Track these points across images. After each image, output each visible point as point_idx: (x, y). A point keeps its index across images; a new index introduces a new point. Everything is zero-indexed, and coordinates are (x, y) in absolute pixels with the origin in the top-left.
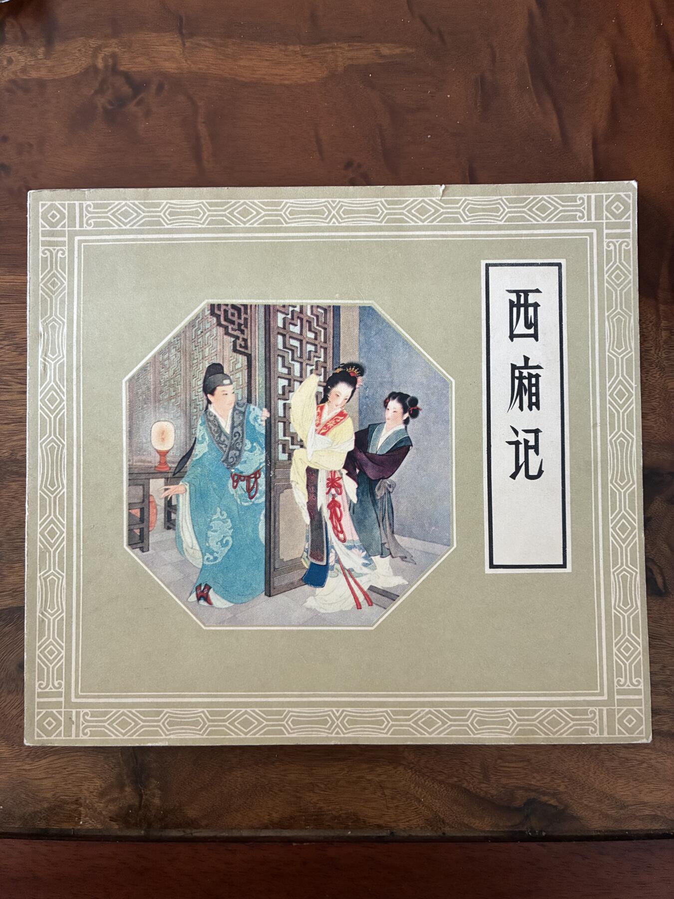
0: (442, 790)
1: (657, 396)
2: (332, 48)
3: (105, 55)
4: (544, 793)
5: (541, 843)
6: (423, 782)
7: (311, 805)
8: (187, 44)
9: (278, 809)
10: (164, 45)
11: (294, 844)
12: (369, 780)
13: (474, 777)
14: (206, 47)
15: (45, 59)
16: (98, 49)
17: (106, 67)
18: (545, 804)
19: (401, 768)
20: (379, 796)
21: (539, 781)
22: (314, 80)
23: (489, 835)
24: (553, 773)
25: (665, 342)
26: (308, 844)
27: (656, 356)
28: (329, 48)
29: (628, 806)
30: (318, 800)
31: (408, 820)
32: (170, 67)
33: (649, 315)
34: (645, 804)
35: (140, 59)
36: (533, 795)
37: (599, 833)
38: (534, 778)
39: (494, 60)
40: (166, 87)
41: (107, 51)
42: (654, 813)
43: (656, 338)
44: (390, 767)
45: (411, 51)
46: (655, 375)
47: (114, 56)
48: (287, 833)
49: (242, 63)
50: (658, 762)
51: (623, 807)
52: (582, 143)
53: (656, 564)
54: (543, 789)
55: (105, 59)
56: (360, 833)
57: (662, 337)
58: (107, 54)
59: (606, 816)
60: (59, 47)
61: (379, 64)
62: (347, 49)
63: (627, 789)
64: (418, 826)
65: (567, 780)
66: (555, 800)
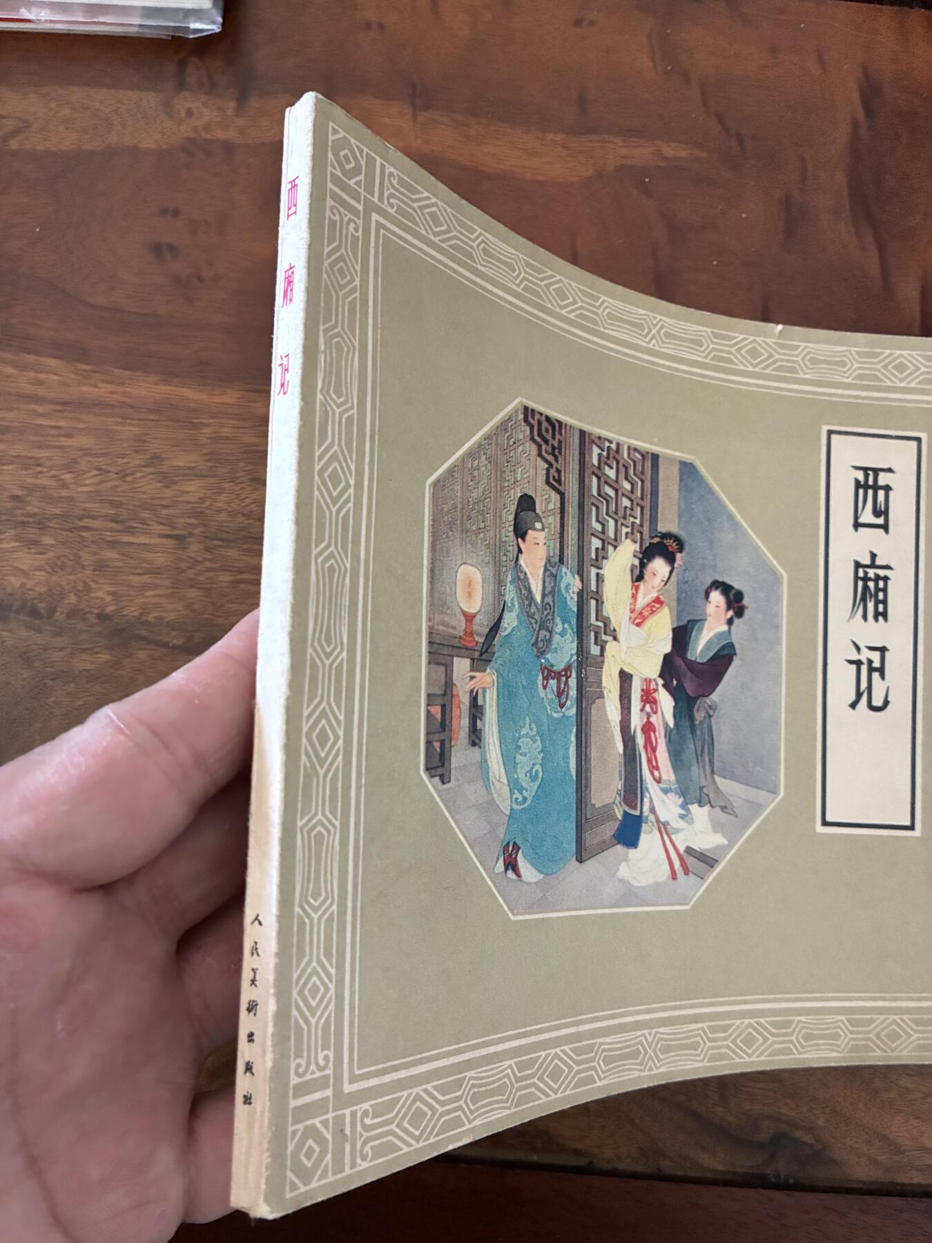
0: (665, 1110)
2: (602, 141)
4: (797, 1127)
5: (787, 1192)
8: (420, 119)
10: (391, 117)
13: (708, 1096)
14: (444, 124)
15: (237, 116)
18: (798, 1141)
21: (792, 1109)
22: (575, 179)
23: (721, 1175)
24: (811, 1100)
28: (599, 141)
29: (904, 1151)
31: (616, 1146)
34: (927, 1149)
36: (783, 1128)
37: (861, 1185)
38: (786, 1105)
39: (804, 177)
45: (701, 155)
49: (486, 149)
51: (897, 1150)
52: (909, 292)
54: (797, 1121)
56: (550, 1160)
59: (876, 1163)
60: (254, 103)
61: (659, 167)
62: (621, 144)
63: (906, 1129)
64: (629, 1156)
65: (829, 1112)
66: (810, 1136)
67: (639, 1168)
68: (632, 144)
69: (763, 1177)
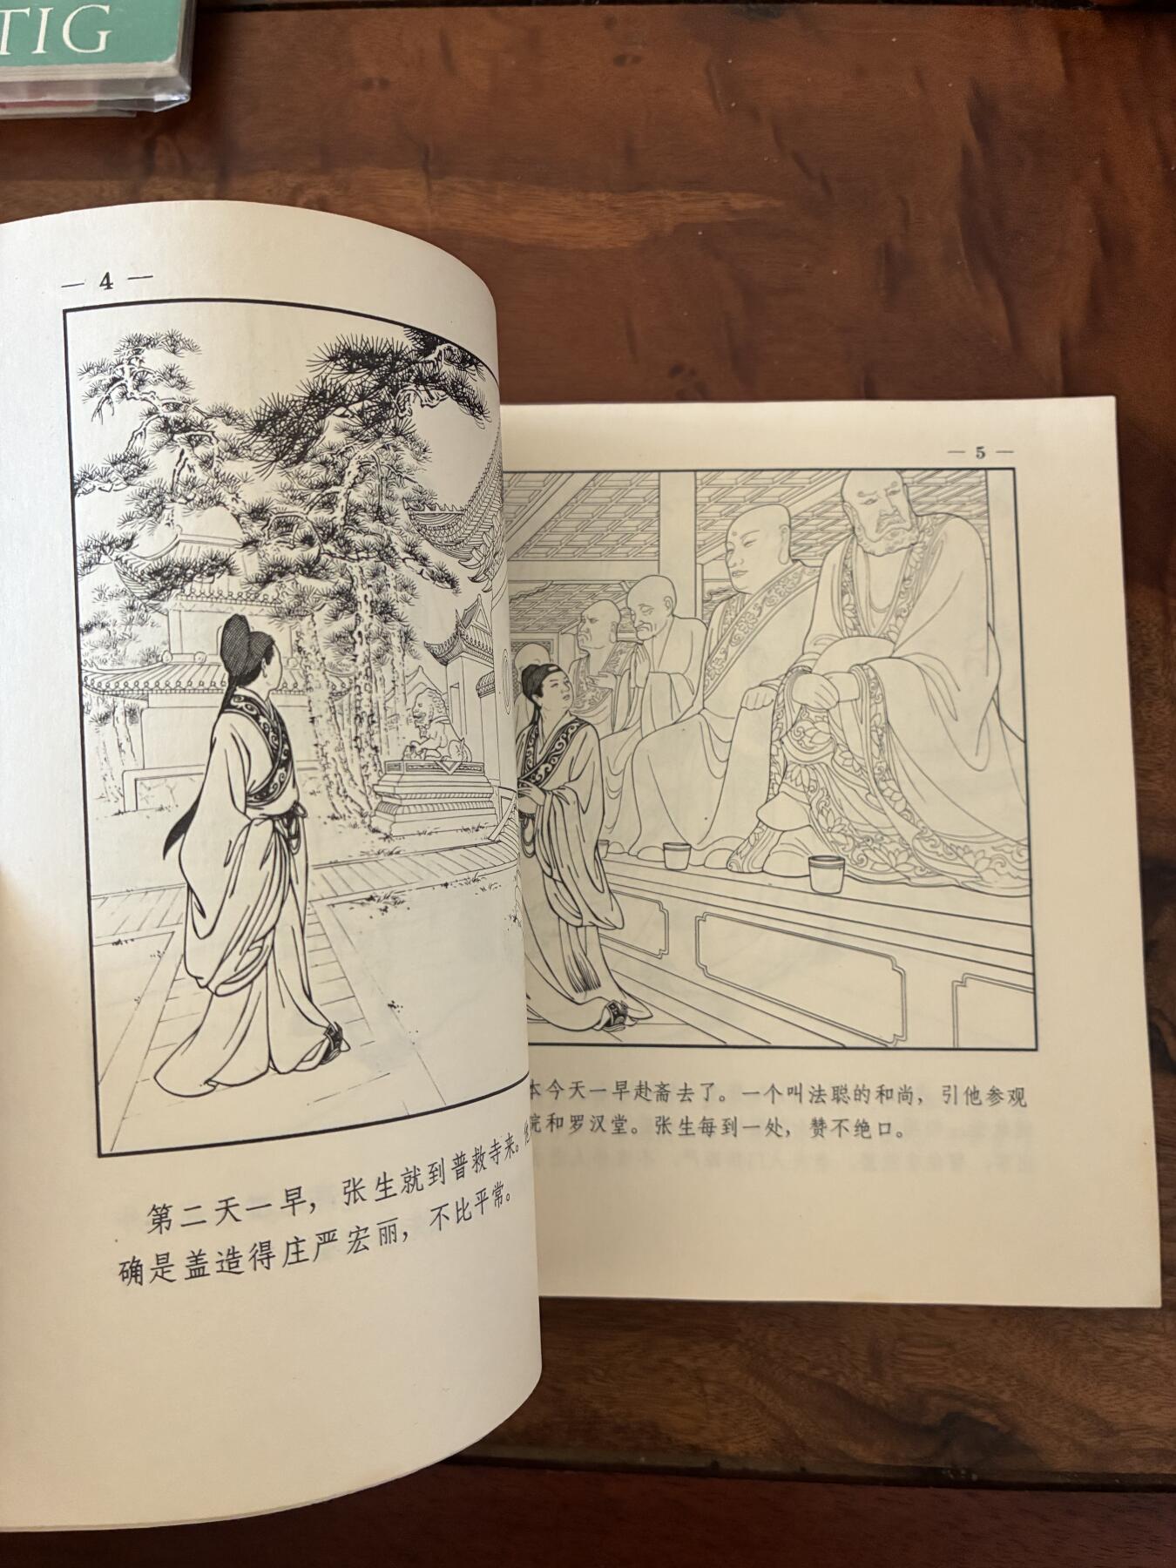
0: (802, 1389)
1: (1167, 743)
2: (656, 198)
3: (308, 198)
4: (975, 1404)
5: (970, 1491)
6: (770, 1372)
7: (581, 1405)
8: (435, 188)
10: (400, 188)
11: (549, 1472)
12: (679, 1366)
13: (857, 1369)
14: (462, 192)
16: (296, 189)
18: (977, 1423)
19: (733, 1348)
20: (694, 1395)
21: (967, 1381)
22: (625, 245)
23: (881, 1472)
24: (991, 1369)
26: (572, 1473)
27: (1163, 680)
28: (652, 198)
29: (1119, 1431)
30: (591, 1397)
31: (742, 1439)
32: (407, 219)
34: (1148, 1429)
35: (361, 207)
36: (957, 1406)
37: (1069, 1481)
38: (959, 1375)
39: (906, 221)
41: (311, 193)
42: (1162, 1446)
44: (716, 1346)
45: (778, 204)
46: (1161, 710)
48: (537, 1454)
49: (516, 217)
50: (1170, 1357)
51: (1110, 1431)
52: (1045, 348)
53: (1165, 1019)
54: (975, 1396)
56: (661, 1461)
59: (1082, 1448)
61: (728, 223)
62: (679, 199)
63: (1118, 1402)
64: (761, 1450)
65: (1015, 1383)
66: (994, 1416)
67: (777, 1468)
68: (693, 198)
69: (936, 1471)
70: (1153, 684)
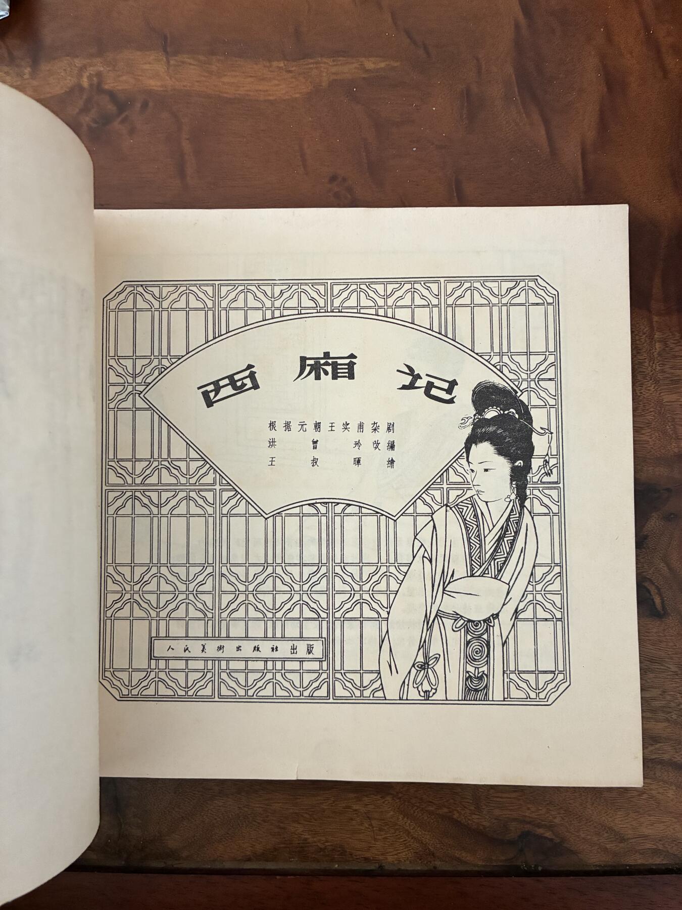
0: (432, 821)
1: (652, 410)
2: (316, 63)
3: (90, 73)
5: (537, 878)
6: (412, 812)
7: (296, 836)
8: (172, 62)
9: (261, 840)
10: (150, 63)
11: (278, 877)
12: (356, 810)
13: (465, 807)
14: (190, 64)
15: (32, 79)
16: (83, 68)
17: (91, 85)
18: (540, 837)
19: (389, 798)
20: (366, 828)
21: (533, 812)
22: (297, 95)
23: (482, 869)
24: (548, 804)
25: (659, 354)
26: (292, 877)
27: (650, 369)
28: (313, 63)
29: (628, 839)
30: (303, 831)
31: (396, 852)
32: (154, 84)
33: (642, 327)
34: (645, 837)
35: (124, 78)
36: (528, 827)
37: (598, 868)
38: (529, 809)
39: (479, 72)
40: (151, 104)
41: (92, 70)
42: (655, 847)
43: (650, 350)
44: (378, 797)
45: (396, 64)
46: (649, 388)
47: (99, 75)
48: (271, 866)
49: (226, 80)
50: (659, 793)
51: (623, 840)
52: (571, 153)
53: (653, 584)
54: (539, 821)
55: (90, 77)
56: (347, 867)
57: (656, 349)
58: (91, 72)
59: (606, 850)
60: (44, 67)
61: (364, 78)
62: (332, 64)
63: (627, 821)
64: (408, 859)
65: (564, 812)
66: (551, 833)
67: (418, 868)
68: (340, 63)
69: (516, 867)
70: (644, 372)
